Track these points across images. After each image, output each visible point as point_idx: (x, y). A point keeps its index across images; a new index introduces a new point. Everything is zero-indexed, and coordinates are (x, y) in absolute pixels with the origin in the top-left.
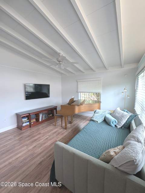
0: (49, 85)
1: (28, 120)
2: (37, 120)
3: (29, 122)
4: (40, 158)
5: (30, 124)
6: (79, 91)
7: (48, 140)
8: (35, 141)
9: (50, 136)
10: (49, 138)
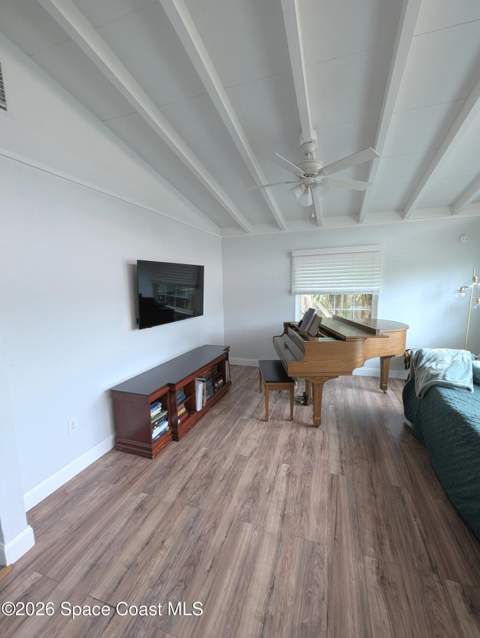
0: (203, 267)
1: (165, 413)
2: (190, 406)
3: (166, 418)
4: (360, 558)
5: (173, 425)
6: (298, 289)
7: (301, 478)
8: (258, 495)
9: (289, 461)
10: (298, 472)
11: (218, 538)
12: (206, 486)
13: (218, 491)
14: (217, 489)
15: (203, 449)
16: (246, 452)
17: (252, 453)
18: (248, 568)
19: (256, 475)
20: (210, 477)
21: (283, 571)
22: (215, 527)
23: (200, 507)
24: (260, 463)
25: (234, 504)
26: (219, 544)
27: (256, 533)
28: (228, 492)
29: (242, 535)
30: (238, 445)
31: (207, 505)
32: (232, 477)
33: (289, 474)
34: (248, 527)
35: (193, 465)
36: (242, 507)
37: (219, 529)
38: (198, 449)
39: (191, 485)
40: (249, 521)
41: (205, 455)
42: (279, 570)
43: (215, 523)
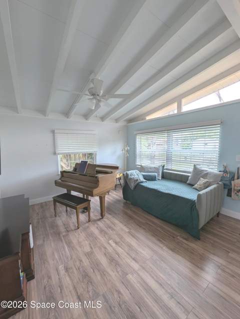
7: (121, 240)
8: (117, 261)
9: (110, 238)
10: (118, 240)
11: (126, 295)
12: (90, 282)
13: (99, 277)
14: (97, 278)
15: (61, 267)
16: (87, 249)
17: (91, 248)
18: (148, 289)
19: (105, 254)
20: (86, 275)
21: (157, 277)
22: (119, 292)
23: (101, 293)
24: (100, 249)
25: (113, 275)
26: (130, 296)
27: (135, 275)
28: (103, 273)
29: (132, 281)
30: (79, 249)
31: (102, 289)
32: (96, 265)
33: (116, 243)
34: (130, 277)
35: (67, 281)
36: (118, 272)
37: (122, 291)
38: (57, 270)
39: (80, 291)
40: (127, 274)
41: (67, 269)
42: (155, 277)
43: (117, 291)
